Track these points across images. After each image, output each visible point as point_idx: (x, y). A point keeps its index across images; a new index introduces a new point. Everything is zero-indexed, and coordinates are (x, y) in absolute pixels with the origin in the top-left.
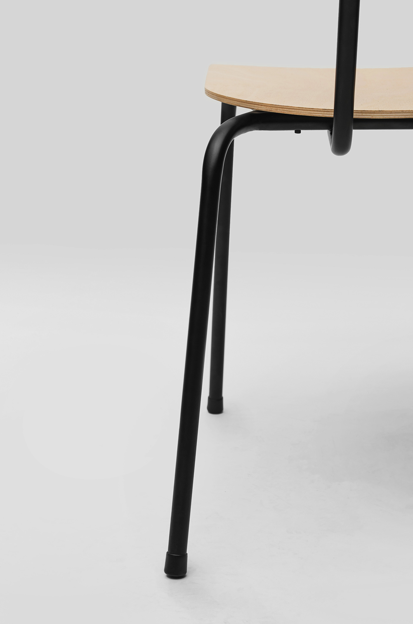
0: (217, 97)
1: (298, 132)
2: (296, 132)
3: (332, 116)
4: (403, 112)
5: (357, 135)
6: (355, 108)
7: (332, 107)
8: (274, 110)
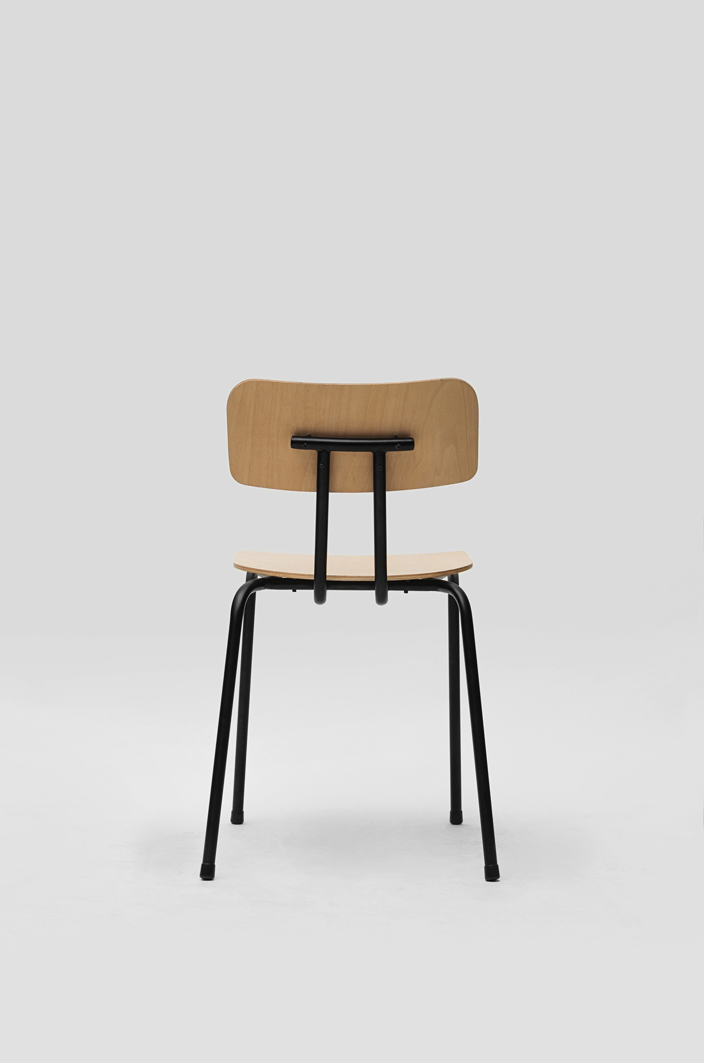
0: (243, 568)
1: (294, 591)
2: (293, 591)
3: (313, 579)
4: (359, 577)
5: (330, 593)
6: (328, 574)
7: (313, 573)
8: (278, 575)
